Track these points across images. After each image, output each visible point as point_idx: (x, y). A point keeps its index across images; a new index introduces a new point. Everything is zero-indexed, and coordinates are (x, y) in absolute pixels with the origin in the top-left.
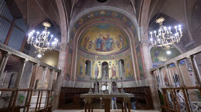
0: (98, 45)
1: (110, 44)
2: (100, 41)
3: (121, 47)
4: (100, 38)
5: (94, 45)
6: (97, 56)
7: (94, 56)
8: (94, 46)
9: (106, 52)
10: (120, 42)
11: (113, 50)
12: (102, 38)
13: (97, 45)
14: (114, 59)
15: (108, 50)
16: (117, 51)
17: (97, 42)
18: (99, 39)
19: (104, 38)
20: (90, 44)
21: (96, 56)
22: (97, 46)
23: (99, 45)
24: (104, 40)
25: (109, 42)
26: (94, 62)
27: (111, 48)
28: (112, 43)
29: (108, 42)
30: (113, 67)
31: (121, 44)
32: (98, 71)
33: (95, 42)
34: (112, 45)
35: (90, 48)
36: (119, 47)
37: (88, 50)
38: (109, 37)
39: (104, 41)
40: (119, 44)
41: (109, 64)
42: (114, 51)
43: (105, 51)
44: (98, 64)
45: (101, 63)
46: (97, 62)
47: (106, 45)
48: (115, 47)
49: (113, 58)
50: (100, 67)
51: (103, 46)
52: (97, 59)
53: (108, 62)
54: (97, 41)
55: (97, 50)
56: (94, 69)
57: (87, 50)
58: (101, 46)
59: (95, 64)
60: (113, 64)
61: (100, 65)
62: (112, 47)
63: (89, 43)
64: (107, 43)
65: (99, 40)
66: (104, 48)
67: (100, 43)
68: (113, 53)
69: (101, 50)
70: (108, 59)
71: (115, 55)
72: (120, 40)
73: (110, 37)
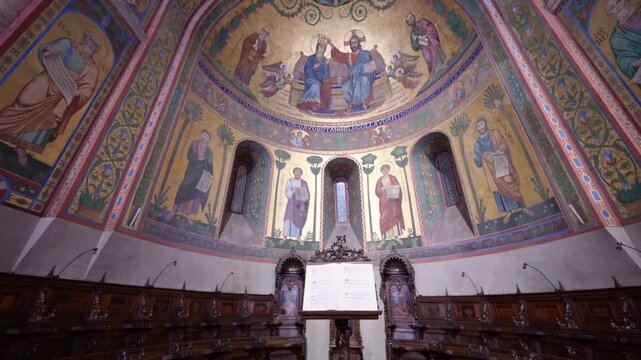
0: (308, 87)
1: (365, 79)
2: (322, 68)
3: (424, 79)
4: (319, 55)
5: (288, 87)
6: (305, 134)
7: (287, 129)
8: (292, 88)
9: (346, 116)
10: (416, 58)
11: (380, 104)
12: (328, 55)
13: (302, 87)
14: (387, 141)
15: (357, 108)
16: (400, 104)
17: (307, 75)
18: (313, 59)
19: (335, 52)
20: (273, 79)
21: (296, 132)
22: (304, 91)
23: (316, 87)
24: (336, 64)
25: (361, 74)
26: (288, 157)
27: (371, 96)
28: (373, 76)
29: (355, 71)
30: (386, 181)
31: (422, 67)
32: (304, 199)
33: (295, 70)
34: (377, 82)
35: (268, 94)
36: (409, 85)
37: (260, 100)
38: (359, 46)
39: (338, 72)
40: (409, 71)
41: (361, 166)
42: (384, 106)
43: (340, 114)
44: (306, 167)
45: (322, 165)
46: (299, 159)
47: (346, 87)
48: (390, 90)
49: (381, 140)
50: (315, 184)
51: (333, 91)
52: (300, 143)
53: (357, 156)
54: (306, 67)
55: (305, 107)
56: (282, 188)
57: (252, 97)
58: (322, 92)
59: (290, 166)
60: (385, 168)
61: (315, 171)
62: (375, 95)
63: (264, 67)
64: (350, 78)
65: (316, 66)
66: (338, 102)
67: (321, 81)
68: (378, 117)
69: (324, 109)
70: (358, 147)
71: (394, 124)
72: (417, 48)
73: (367, 46)
